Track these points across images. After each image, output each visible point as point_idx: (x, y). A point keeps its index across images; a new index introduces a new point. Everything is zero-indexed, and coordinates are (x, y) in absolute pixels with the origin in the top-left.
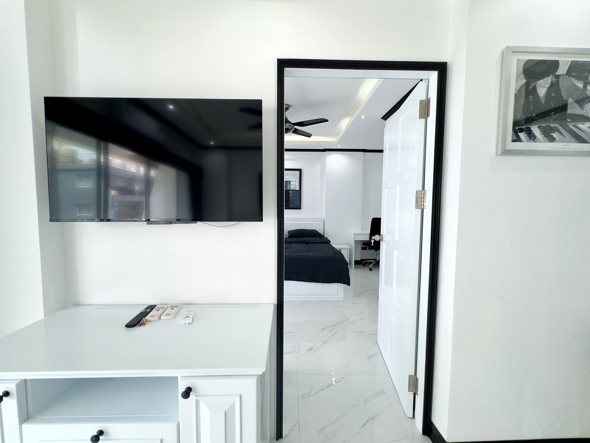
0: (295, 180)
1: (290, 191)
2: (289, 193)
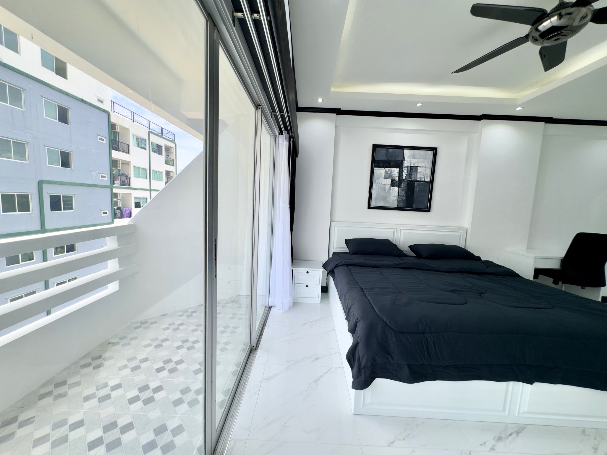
0: (425, 166)
1: (415, 183)
2: (414, 186)
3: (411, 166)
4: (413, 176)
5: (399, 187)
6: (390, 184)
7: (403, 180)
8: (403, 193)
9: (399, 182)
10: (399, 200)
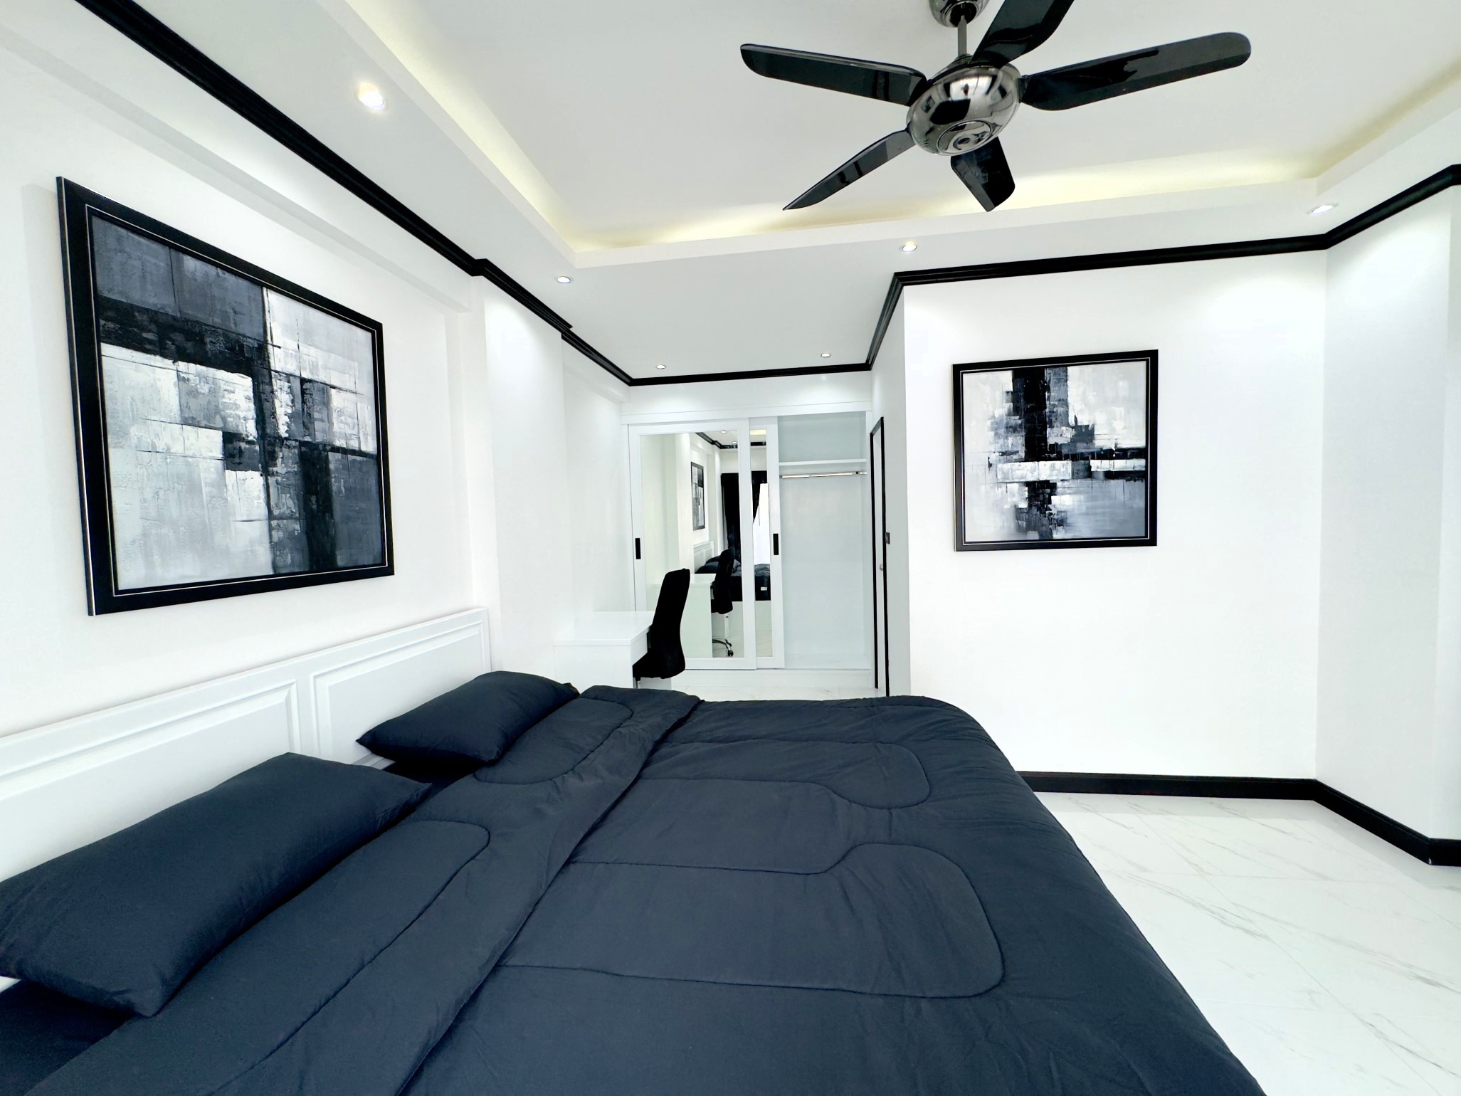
0: (352, 388)
1: (331, 455)
2: (327, 471)
3: (305, 375)
4: (316, 423)
5: (266, 473)
6: (218, 452)
7: (282, 440)
8: (288, 504)
9: (263, 449)
10: (275, 539)
